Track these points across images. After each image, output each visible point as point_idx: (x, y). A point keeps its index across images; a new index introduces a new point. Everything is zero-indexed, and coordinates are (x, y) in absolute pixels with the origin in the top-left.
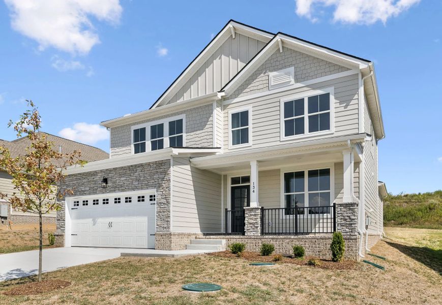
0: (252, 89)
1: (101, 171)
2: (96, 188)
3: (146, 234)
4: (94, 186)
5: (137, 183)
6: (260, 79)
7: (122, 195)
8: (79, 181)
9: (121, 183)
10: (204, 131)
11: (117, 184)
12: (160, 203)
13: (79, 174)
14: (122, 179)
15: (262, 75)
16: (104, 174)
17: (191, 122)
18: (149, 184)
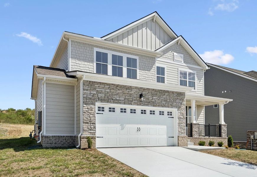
0: (166, 57)
1: (136, 88)
2: (131, 100)
3: (165, 136)
4: (129, 98)
5: (165, 103)
6: (169, 53)
7: (148, 108)
8: (112, 91)
9: (153, 100)
10: (150, 72)
11: (150, 100)
12: (180, 118)
13: (112, 84)
14: (154, 98)
15: (170, 52)
16: (138, 90)
17: (143, 64)
18: (173, 105)
